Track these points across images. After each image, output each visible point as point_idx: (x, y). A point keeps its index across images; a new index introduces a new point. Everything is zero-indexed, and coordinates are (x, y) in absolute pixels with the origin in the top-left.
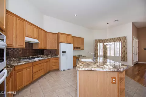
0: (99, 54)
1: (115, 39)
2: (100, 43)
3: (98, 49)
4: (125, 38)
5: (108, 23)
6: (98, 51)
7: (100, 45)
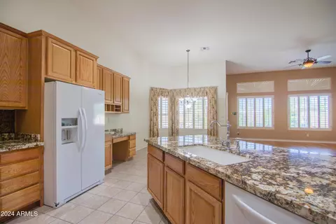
0: (161, 125)
1: (195, 89)
2: (164, 99)
3: (159, 113)
4: (215, 90)
5: (188, 51)
6: (159, 117)
7: (164, 103)
